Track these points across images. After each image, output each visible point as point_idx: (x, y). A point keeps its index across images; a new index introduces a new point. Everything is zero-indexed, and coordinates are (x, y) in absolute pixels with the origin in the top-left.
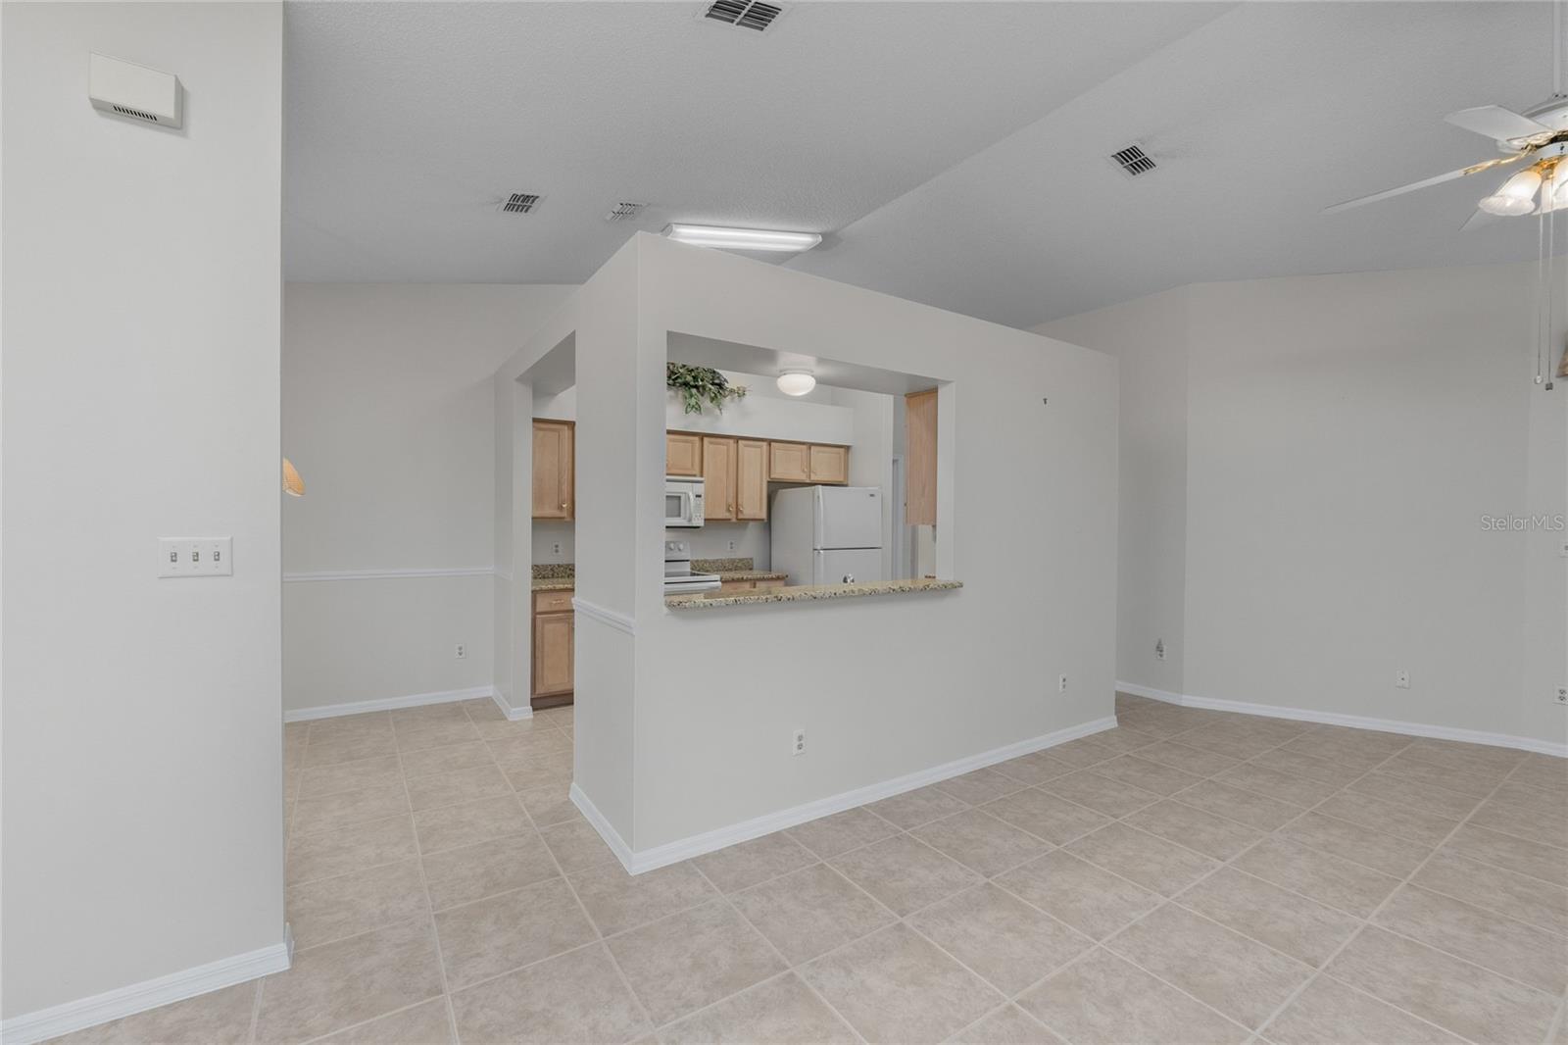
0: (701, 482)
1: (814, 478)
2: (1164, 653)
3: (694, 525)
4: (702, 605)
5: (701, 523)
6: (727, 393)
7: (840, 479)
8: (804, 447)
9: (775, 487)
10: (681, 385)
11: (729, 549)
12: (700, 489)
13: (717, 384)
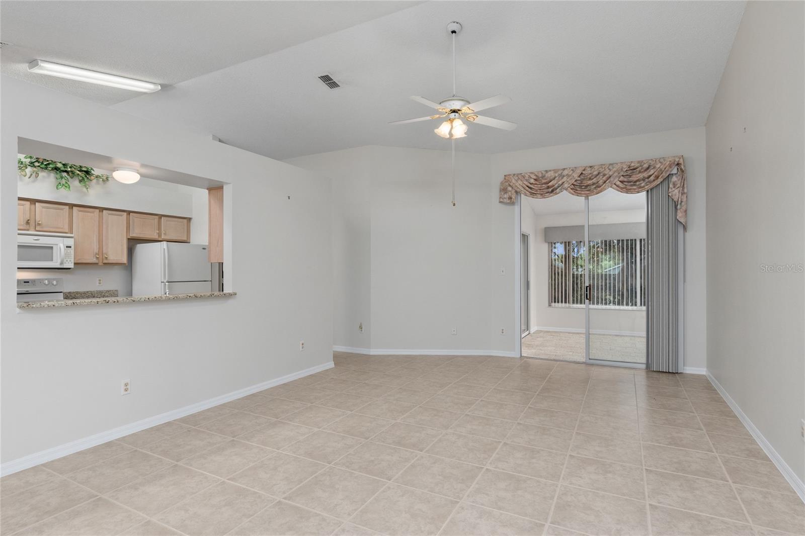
0: (72, 237)
1: (163, 237)
2: (363, 329)
3: (64, 267)
4: (46, 306)
5: (71, 266)
6: (92, 177)
7: (185, 238)
8: (157, 217)
9: (133, 243)
10: (53, 169)
11: (98, 284)
12: (70, 242)
13: (84, 171)
